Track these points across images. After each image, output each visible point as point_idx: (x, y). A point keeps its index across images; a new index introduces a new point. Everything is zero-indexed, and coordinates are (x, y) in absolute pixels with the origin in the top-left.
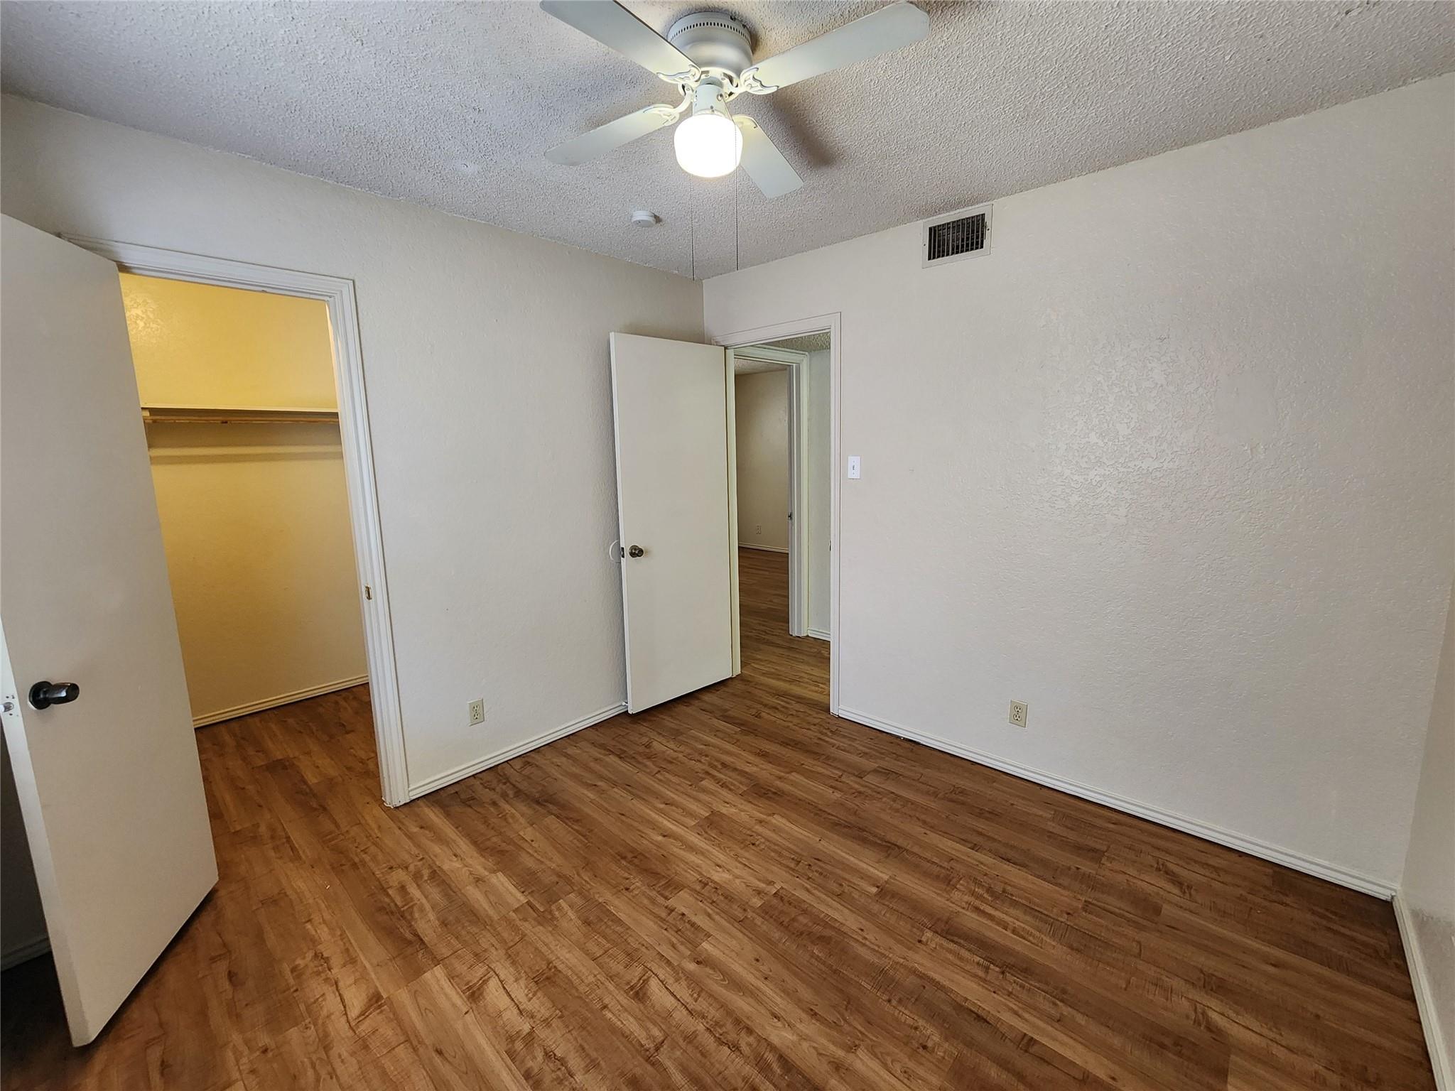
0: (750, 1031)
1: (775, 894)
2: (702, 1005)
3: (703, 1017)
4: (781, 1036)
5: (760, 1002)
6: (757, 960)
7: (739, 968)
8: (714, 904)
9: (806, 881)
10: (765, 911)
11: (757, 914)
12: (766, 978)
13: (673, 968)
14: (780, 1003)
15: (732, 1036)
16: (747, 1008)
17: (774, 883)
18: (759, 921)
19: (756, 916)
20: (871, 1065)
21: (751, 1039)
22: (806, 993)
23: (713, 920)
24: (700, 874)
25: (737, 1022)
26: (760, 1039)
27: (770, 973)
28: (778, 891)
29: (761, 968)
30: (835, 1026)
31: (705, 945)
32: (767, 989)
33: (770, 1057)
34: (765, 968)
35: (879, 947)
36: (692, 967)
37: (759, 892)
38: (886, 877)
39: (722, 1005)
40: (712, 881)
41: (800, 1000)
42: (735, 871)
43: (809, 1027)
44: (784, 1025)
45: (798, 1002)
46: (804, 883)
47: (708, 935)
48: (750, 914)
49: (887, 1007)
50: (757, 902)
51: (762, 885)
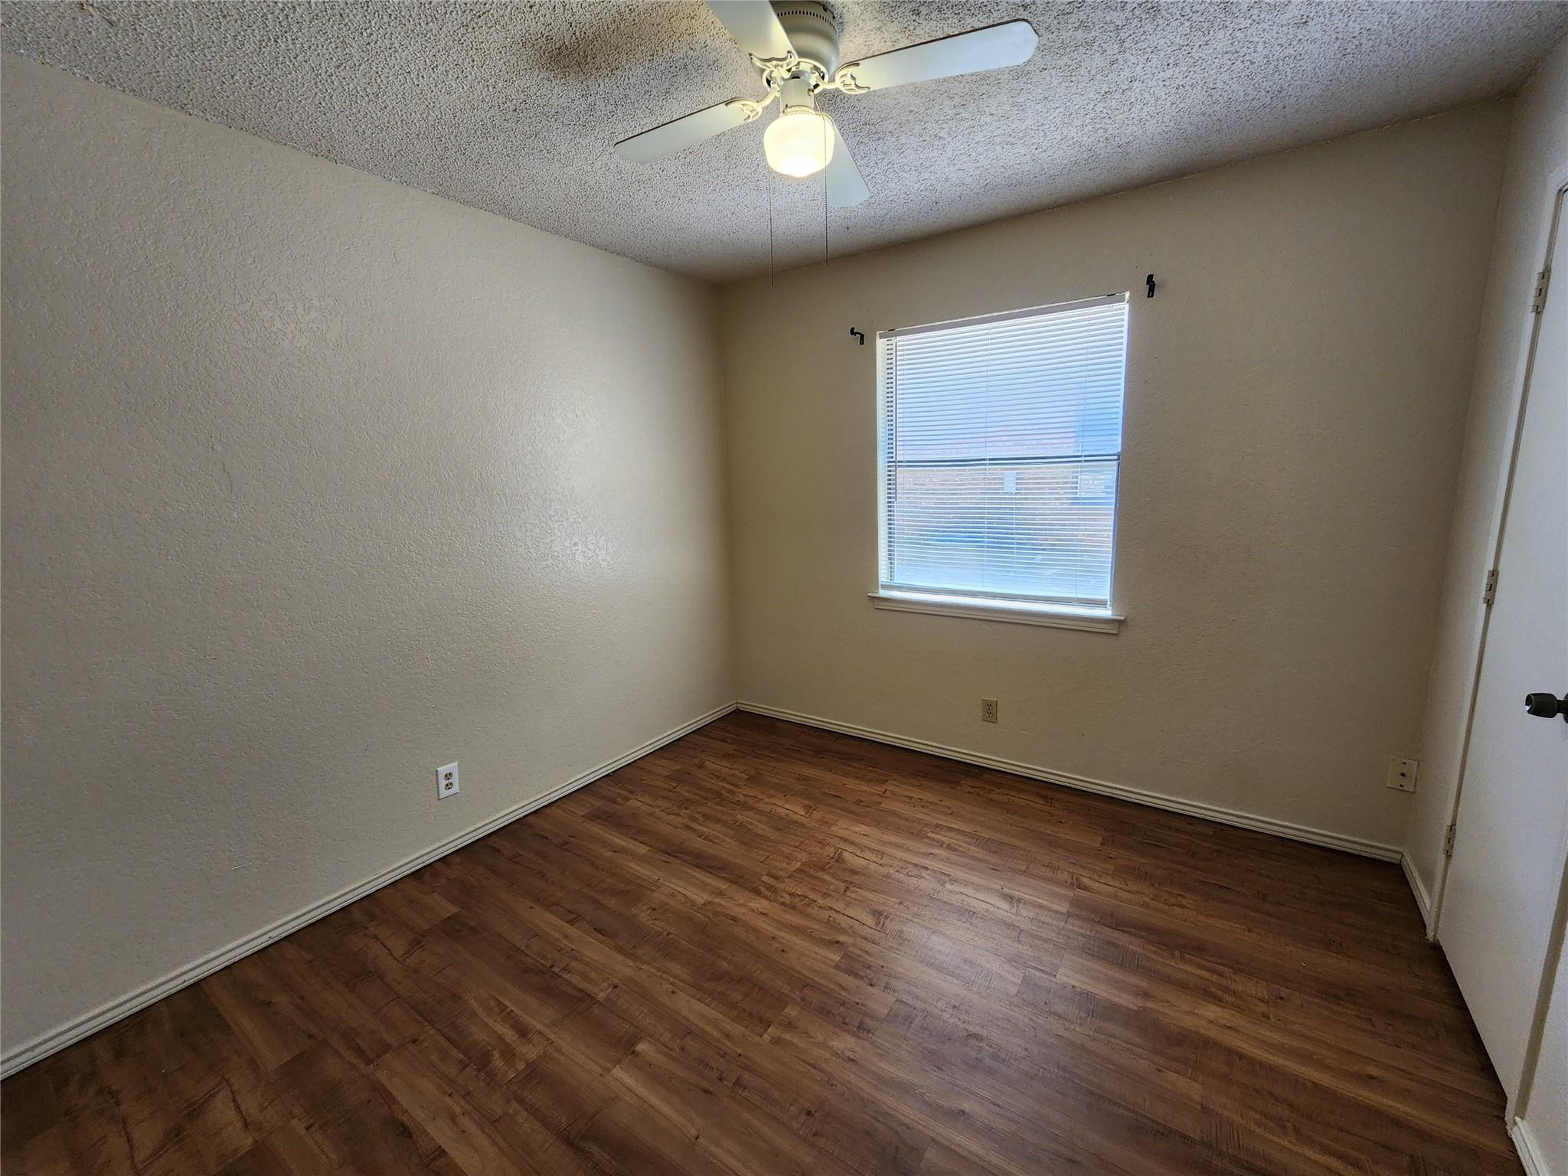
0: (783, 904)
1: (770, 1026)
2: (825, 914)
3: (820, 907)
4: (760, 904)
5: (777, 921)
6: (783, 951)
7: (800, 943)
8: (841, 1002)
9: (729, 1051)
10: (781, 1002)
11: (788, 996)
12: (774, 938)
13: (858, 935)
14: (762, 924)
15: (796, 900)
16: (787, 916)
17: (771, 1042)
18: (786, 989)
19: (789, 994)
20: (696, 897)
21: (782, 900)
22: (739, 931)
23: (836, 983)
24: (873, 1043)
25: (794, 908)
26: (775, 900)
27: (770, 942)
28: (765, 1031)
29: (779, 945)
30: (717, 914)
31: (837, 958)
32: (770, 929)
33: (768, 894)
34: (776, 945)
35: (661, 977)
36: (842, 938)
37: (790, 1026)
38: (617, 1072)
39: (807, 916)
40: (853, 1034)
41: (744, 926)
42: (827, 1055)
43: (735, 910)
44: (757, 909)
45: (745, 925)
46: (733, 1047)
47: (837, 967)
48: (797, 995)
49: (671, 929)
50: (791, 1011)
51: (787, 1036)
